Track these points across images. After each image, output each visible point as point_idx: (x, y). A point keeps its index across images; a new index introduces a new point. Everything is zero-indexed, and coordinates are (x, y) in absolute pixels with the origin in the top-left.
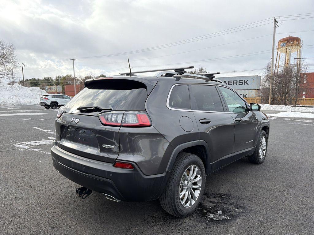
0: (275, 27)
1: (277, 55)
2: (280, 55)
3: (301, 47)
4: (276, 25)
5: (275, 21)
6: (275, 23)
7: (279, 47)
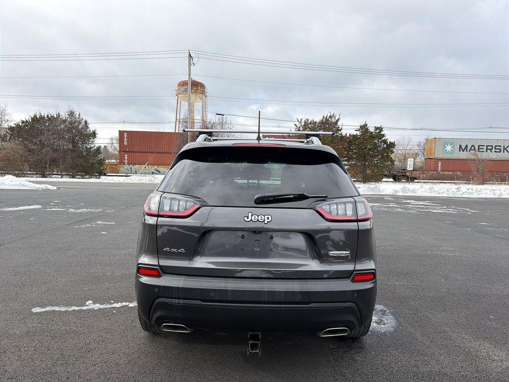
0: (190, 64)
1: (177, 103)
2: (181, 104)
3: (206, 97)
4: (192, 63)
5: (190, 56)
6: (190, 60)
7: (179, 91)
